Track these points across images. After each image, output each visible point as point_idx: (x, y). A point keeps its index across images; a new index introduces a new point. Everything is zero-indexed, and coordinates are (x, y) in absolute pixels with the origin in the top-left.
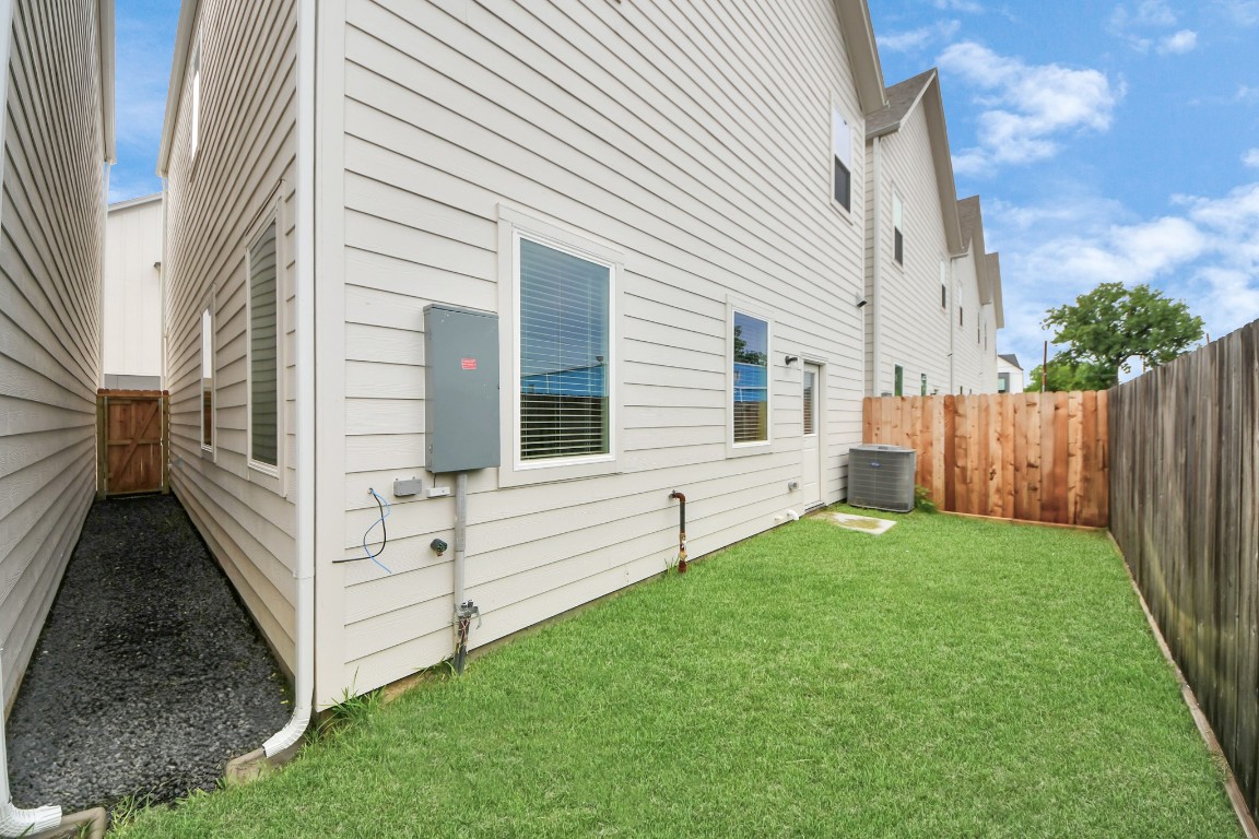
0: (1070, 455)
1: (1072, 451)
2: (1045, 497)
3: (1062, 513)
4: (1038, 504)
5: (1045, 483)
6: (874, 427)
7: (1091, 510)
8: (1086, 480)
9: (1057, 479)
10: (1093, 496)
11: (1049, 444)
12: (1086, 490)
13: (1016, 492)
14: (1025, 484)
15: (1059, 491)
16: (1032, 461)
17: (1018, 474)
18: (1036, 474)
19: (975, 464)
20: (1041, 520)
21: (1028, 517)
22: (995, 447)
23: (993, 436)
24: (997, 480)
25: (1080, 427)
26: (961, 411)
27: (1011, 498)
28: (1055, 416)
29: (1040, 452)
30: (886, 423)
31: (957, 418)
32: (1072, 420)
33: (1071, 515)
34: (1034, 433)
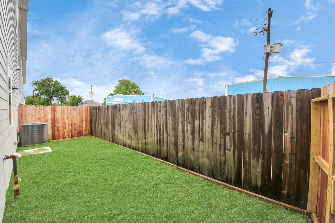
0: (83, 121)
1: (83, 120)
2: (78, 131)
3: (82, 134)
4: (77, 133)
5: (78, 128)
6: (24, 116)
7: (87, 132)
8: (86, 126)
9: (80, 127)
10: (87, 129)
11: (79, 118)
12: (86, 128)
13: (72, 131)
14: (74, 129)
15: (81, 129)
16: (75, 123)
17: (72, 126)
18: (76, 126)
19: (61, 125)
20: (77, 137)
21: (75, 137)
22: (66, 120)
23: (65, 117)
24: (67, 128)
25: (85, 114)
26: (56, 111)
27: (71, 133)
28: (80, 112)
29: (76, 121)
30: (29, 115)
31: (55, 113)
32: (83, 113)
33: (83, 134)
34: (75, 117)
